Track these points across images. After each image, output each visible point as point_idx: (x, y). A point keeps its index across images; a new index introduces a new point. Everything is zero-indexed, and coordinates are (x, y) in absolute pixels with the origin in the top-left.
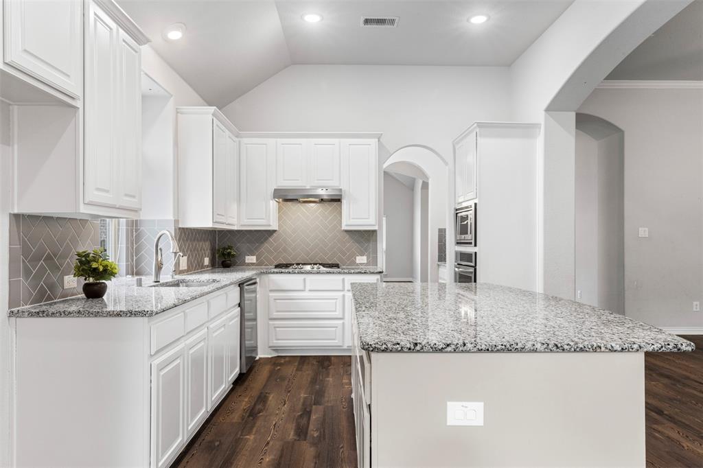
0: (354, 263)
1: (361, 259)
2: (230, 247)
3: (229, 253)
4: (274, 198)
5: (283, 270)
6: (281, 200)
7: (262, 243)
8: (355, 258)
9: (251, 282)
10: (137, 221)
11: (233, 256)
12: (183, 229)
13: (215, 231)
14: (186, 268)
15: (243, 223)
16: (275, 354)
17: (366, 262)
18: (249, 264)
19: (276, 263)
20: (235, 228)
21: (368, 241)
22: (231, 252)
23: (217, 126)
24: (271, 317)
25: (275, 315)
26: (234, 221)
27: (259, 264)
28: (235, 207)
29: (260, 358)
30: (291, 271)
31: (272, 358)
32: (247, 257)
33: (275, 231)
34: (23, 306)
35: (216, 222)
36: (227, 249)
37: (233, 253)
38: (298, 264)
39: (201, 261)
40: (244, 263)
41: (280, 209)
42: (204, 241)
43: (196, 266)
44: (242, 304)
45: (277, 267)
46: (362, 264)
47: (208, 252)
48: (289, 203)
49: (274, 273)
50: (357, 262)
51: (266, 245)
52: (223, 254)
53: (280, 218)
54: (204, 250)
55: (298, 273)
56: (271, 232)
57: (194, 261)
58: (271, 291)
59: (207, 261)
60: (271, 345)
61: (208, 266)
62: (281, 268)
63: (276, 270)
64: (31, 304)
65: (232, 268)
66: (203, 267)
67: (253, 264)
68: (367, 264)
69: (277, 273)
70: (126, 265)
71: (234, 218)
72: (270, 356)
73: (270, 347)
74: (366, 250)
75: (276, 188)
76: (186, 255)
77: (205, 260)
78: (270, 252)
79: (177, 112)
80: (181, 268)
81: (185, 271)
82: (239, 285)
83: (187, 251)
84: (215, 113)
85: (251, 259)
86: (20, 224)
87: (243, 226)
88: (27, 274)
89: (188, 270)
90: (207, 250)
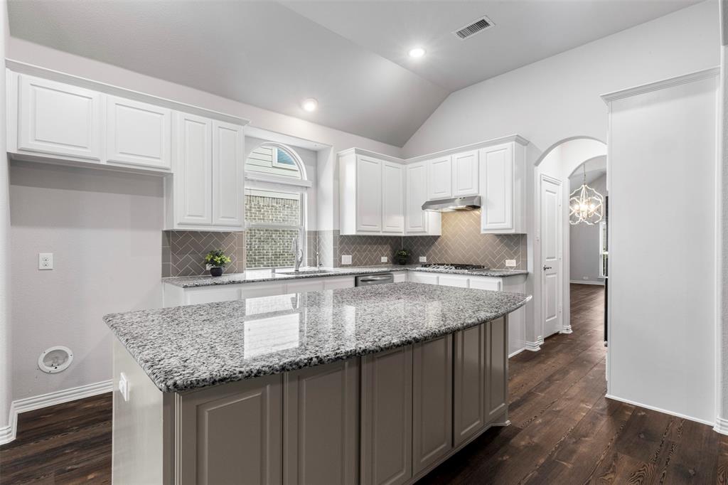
0: (503, 266)
1: (511, 263)
7: (430, 246)
8: (505, 261)
10: (318, 231)
11: (412, 257)
14: (350, 263)
17: (515, 265)
18: (422, 263)
21: (517, 244)
23: (362, 160)
28: (400, 218)
32: (420, 257)
34: (172, 276)
35: (360, 231)
36: (402, 251)
39: (374, 259)
40: (418, 262)
41: (446, 218)
42: (380, 244)
43: (367, 263)
46: (511, 267)
47: (388, 253)
49: (416, 271)
50: (507, 265)
51: (433, 248)
53: (442, 226)
54: (380, 251)
55: (432, 272)
56: (436, 238)
59: (384, 259)
63: (418, 269)
64: (178, 276)
66: (379, 262)
68: (517, 268)
69: (418, 271)
74: (515, 253)
75: (429, 201)
76: (350, 254)
77: (382, 258)
78: (436, 254)
79: (338, 157)
80: (343, 263)
81: (350, 265)
82: (356, 277)
83: (353, 252)
84: (358, 152)
85: (423, 259)
86: (170, 236)
87: (408, 232)
88: (175, 261)
89: (354, 265)
90: (385, 251)
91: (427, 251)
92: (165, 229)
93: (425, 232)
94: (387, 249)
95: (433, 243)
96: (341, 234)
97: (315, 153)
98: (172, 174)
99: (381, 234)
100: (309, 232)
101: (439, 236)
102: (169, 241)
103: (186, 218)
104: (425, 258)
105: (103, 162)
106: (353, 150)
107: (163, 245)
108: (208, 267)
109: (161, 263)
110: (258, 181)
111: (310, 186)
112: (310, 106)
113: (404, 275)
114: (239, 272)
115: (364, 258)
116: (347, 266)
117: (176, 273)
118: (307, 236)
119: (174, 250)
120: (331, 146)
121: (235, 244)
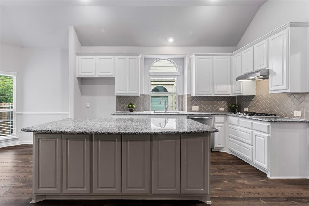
0: (292, 116)
1: (297, 114)
8: (293, 113)
46: (298, 117)
50: (295, 115)
68: (302, 117)
76: (197, 106)
77: (220, 108)
78: (252, 106)
80: (193, 110)
81: (197, 111)
82: (188, 116)
83: (199, 104)
84: (196, 55)
85: (246, 110)
86: (118, 98)
87: (234, 94)
89: (200, 111)
90: (223, 104)
91: (248, 105)
93: (241, 93)
94: (224, 103)
95: (251, 100)
96: (192, 96)
97: (183, 59)
98: (115, 77)
99: (213, 95)
100: (179, 95)
101: (254, 96)
102: (118, 100)
103: (119, 91)
104: (247, 109)
105: (96, 76)
106: (193, 55)
107: (117, 100)
109: (116, 107)
110: (155, 75)
111: (180, 74)
112: (171, 40)
113: (223, 117)
114: (142, 111)
115: (207, 108)
116: (195, 111)
118: (178, 97)
119: (120, 102)
120: (187, 55)
121: (140, 100)
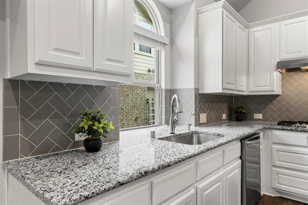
2: (242, 108)
3: (241, 112)
4: (278, 68)
5: (286, 128)
6: (284, 71)
7: (267, 104)
9: (254, 137)
10: (173, 90)
11: (244, 113)
12: (203, 94)
13: (232, 96)
14: (205, 121)
15: (251, 90)
16: (278, 195)
18: (256, 120)
19: (279, 120)
20: (245, 94)
22: (242, 111)
23: (227, 16)
24: (274, 164)
25: (278, 163)
26: (244, 88)
27: (265, 120)
28: (244, 78)
29: (264, 195)
30: (294, 129)
31: (275, 197)
32: (255, 115)
33: (278, 95)
34: (22, 157)
35: (224, 89)
36: (239, 108)
37: (244, 111)
38: (301, 123)
39: (219, 116)
40: (252, 119)
41: (283, 79)
42: (222, 102)
43: (215, 119)
44: (243, 157)
45: (279, 124)
47: (226, 110)
48: (292, 74)
49: (276, 129)
51: (271, 106)
52: (237, 112)
53: (283, 85)
54: (222, 109)
55: (301, 131)
56: (275, 97)
57: (213, 117)
58: (274, 143)
59: (224, 116)
60: (274, 186)
61: (225, 120)
62: (284, 125)
63: (278, 127)
64: (32, 155)
65: (243, 122)
66: (221, 120)
67: (260, 120)
69: (279, 129)
70: (165, 118)
71: (244, 86)
72: (273, 195)
73: (273, 188)
75: (279, 61)
79: (198, 13)
88: (27, 130)
92: (9, 76)
108: (80, 137)
117: (29, 150)
